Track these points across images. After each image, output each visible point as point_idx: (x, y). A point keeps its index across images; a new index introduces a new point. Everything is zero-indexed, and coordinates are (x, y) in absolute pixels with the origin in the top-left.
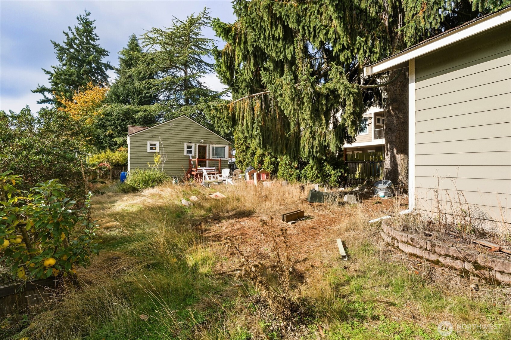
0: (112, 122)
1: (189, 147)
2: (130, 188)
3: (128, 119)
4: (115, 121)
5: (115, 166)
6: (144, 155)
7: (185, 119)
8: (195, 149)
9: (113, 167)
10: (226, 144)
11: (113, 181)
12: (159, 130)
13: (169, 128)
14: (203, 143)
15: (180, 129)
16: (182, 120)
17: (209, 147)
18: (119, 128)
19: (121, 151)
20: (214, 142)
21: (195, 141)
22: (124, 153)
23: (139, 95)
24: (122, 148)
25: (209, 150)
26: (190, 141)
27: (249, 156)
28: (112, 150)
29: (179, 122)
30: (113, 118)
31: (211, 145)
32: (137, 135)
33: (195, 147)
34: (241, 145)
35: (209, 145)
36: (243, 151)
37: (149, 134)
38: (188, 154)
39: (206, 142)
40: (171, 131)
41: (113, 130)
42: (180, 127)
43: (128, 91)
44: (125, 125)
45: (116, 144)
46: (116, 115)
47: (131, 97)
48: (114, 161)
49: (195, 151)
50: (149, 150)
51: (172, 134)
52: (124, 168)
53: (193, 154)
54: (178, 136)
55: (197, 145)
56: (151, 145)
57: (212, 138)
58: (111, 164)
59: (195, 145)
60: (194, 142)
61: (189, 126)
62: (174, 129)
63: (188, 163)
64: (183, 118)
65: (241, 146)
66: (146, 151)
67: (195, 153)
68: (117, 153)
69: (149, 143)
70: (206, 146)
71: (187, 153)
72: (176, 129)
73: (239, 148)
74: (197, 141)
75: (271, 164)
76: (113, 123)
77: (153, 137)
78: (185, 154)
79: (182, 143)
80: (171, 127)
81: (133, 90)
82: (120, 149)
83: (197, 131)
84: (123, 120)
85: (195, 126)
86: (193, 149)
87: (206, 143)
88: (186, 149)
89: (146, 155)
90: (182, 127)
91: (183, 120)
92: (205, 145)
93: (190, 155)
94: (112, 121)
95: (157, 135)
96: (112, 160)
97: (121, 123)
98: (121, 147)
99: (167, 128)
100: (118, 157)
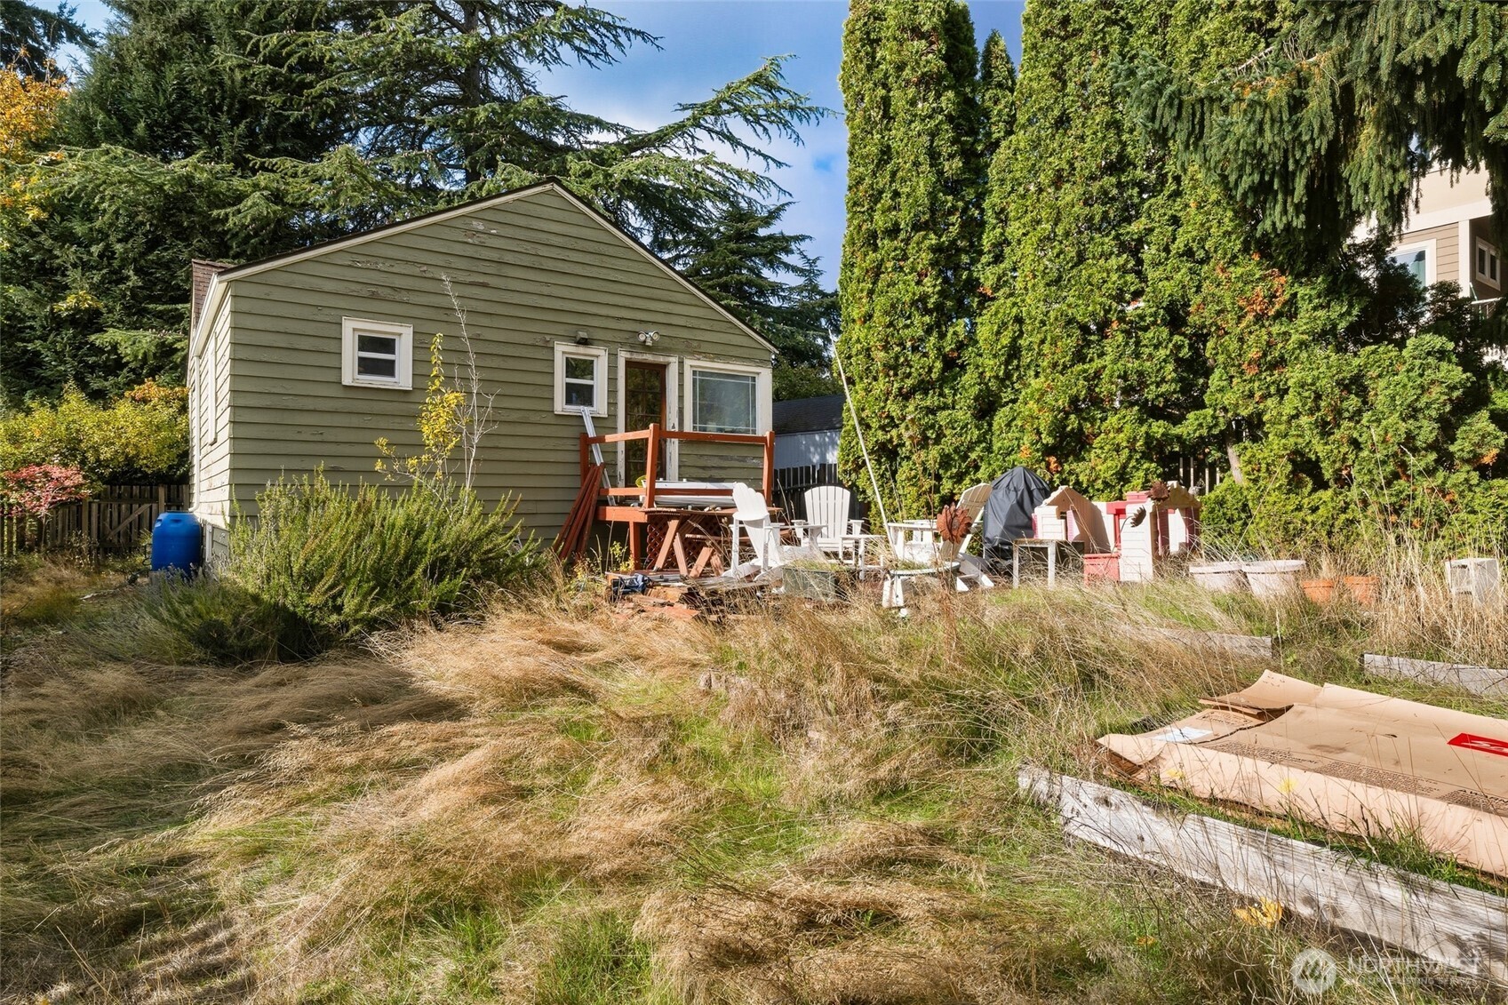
0: (95, 249)
1: (578, 368)
2: (261, 622)
3: (183, 235)
4: (108, 247)
5: (113, 480)
6: (321, 405)
7: (556, 203)
8: (612, 380)
9: (100, 487)
10: (762, 362)
11: (100, 567)
12: (410, 255)
13: (470, 251)
14: (649, 349)
15: (526, 261)
16: (538, 211)
17: (681, 374)
18: (134, 280)
19: (145, 401)
20: (705, 347)
21: (608, 336)
22: (165, 414)
23: (242, 116)
24: (150, 388)
25: (681, 386)
26: (583, 334)
27: (963, 414)
28: (97, 396)
29: (522, 221)
30: (97, 224)
31: (688, 362)
32: (283, 278)
33: (612, 368)
34: (915, 349)
35: (681, 363)
36: (923, 387)
37: (349, 274)
38: (573, 409)
39: (667, 343)
40: (482, 267)
41: (99, 290)
42: (529, 248)
43: (182, 92)
44: (167, 266)
45: (116, 366)
46: (116, 213)
47: (200, 131)
48: (106, 453)
49: (612, 392)
50: (350, 375)
51: (484, 285)
52: (162, 492)
53: (600, 405)
54: (517, 299)
55: (623, 356)
56: (367, 343)
57: (695, 323)
58: (92, 470)
59: (613, 356)
60: (605, 342)
61: (580, 245)
62: (495, 255)
63: (575, 457)
64: (547, 200)
65: (914, 358)
66: (331, 376)
67: (612, 404)
68: (123, 409)
69: (351, 329)
70: (664, 367)
71: (569, 401)
72: (509, 258)
73: (895, 368)
74: (619, 337)
75: (1146, 456)
76: (101, 256)
77: (374, 297)
78: (560, 405)
79: (538, 340)
80: (482, 246)
81: (211, 92)
82: (138, 391)
83: (619, 277)
84: (154, 243)
85: (611, 251)
86: (599, 382)
87: (668, 351)
88: (560, 380)
89: (329, 405)
90: (544, 251)
91: (546, 213)
92: (661, 359)
93: (586, 411)
94: (93, 241)
95: (398, 282)
96: (96, 450)
97: (143, 255)
98: (148, 382)
99: (458, 249)
100: (131, 432)
